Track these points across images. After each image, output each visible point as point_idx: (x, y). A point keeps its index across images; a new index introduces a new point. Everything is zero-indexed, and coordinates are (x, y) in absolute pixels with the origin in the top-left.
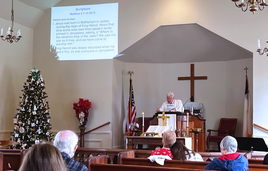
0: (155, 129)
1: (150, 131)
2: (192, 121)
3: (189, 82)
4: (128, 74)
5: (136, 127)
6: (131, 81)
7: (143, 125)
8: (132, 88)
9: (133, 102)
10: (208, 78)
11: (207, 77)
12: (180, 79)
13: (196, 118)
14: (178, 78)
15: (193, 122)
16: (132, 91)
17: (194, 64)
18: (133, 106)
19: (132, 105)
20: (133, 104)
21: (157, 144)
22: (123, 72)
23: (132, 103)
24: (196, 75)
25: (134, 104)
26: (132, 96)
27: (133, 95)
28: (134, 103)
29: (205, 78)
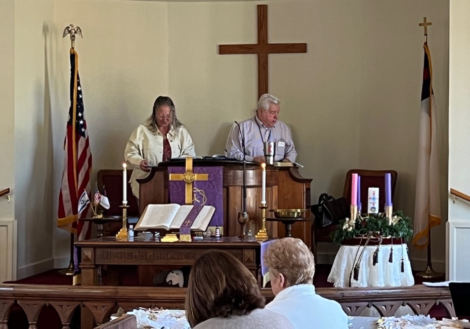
0: (164, 218)
1: (148, 222)
2: (272, 186)
3: (252, 59)
4: (64, 35)
5: (100, 208)
6: (73, 57)
7: (125, 202)
8: (78, 78)
9: (81, 122)
10: (309, 48)
11: (306, 44)
12: (224, 50)
13: (283, 174)
14: (220, 46)
15: (275, 188)
16: (79, 88)
17: (266, 6)
18: (82, 137)
19: (80, 134)
20: (83, 130)
21: (172, 262)
22: (46, 30)
23: (79, 127)
24: (273, 39)
25: (85, 128)
26: (78, 106)
27: (80, 101)
28: (84, 126)
29: (301, 48)
